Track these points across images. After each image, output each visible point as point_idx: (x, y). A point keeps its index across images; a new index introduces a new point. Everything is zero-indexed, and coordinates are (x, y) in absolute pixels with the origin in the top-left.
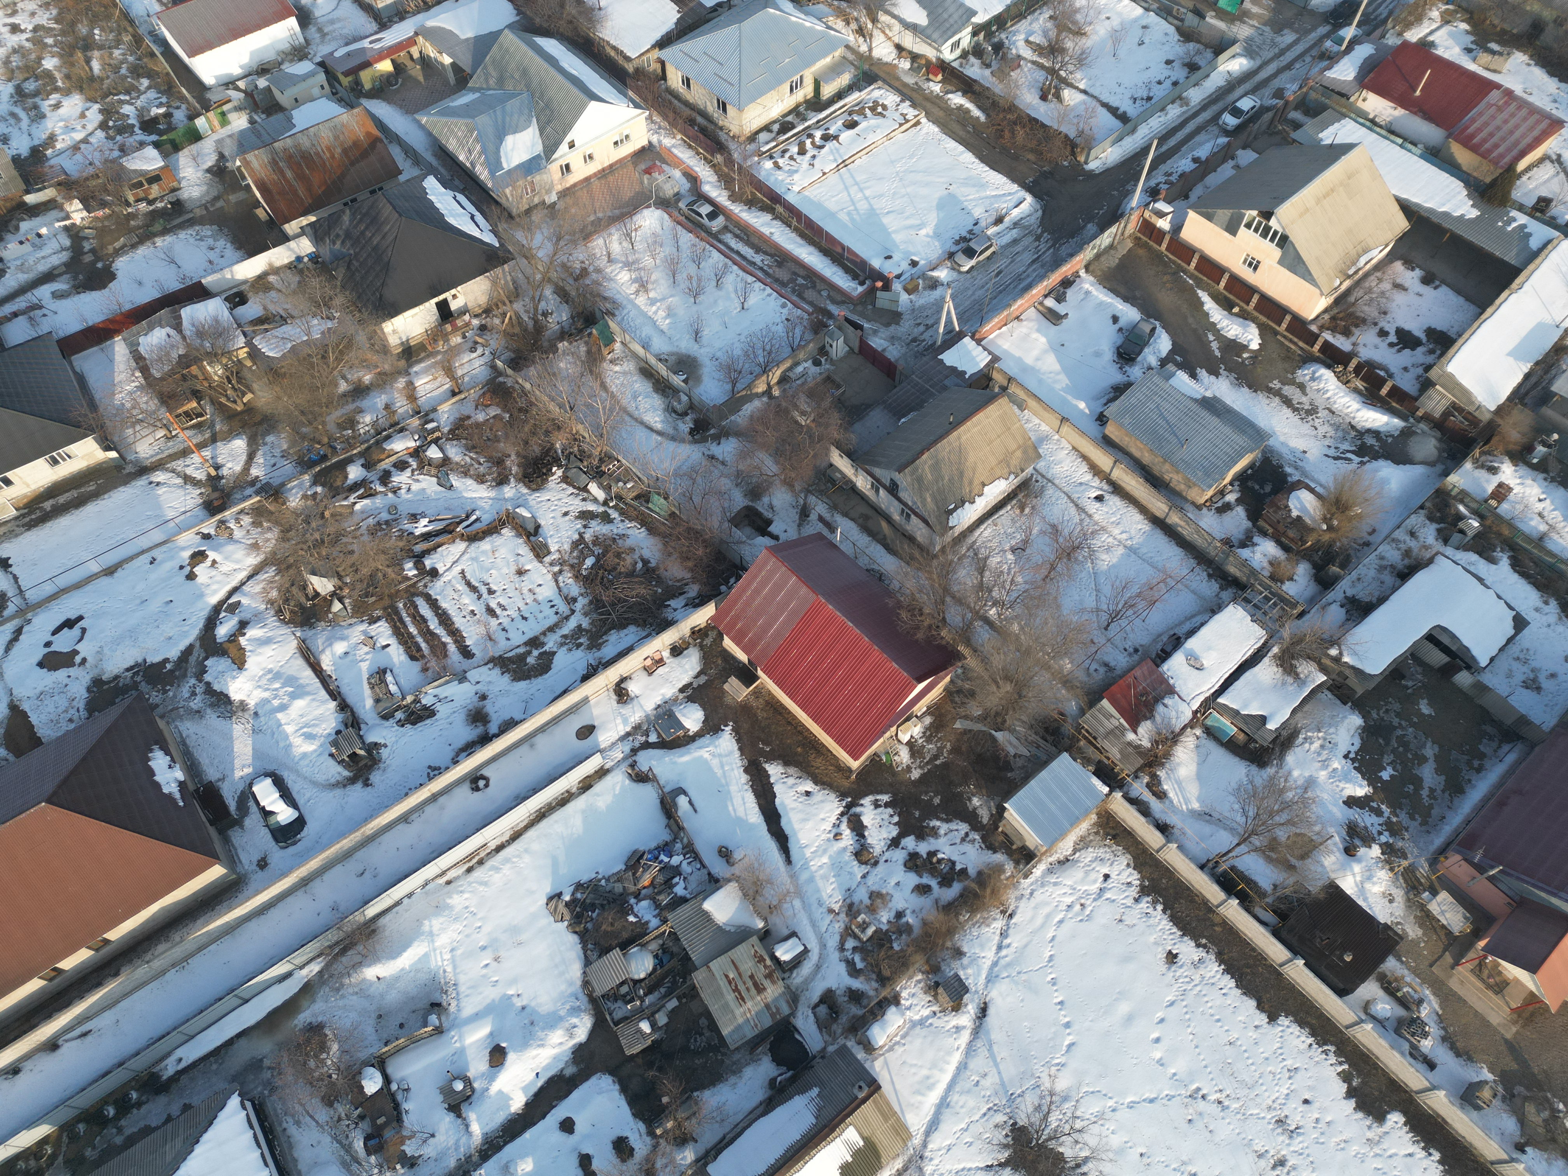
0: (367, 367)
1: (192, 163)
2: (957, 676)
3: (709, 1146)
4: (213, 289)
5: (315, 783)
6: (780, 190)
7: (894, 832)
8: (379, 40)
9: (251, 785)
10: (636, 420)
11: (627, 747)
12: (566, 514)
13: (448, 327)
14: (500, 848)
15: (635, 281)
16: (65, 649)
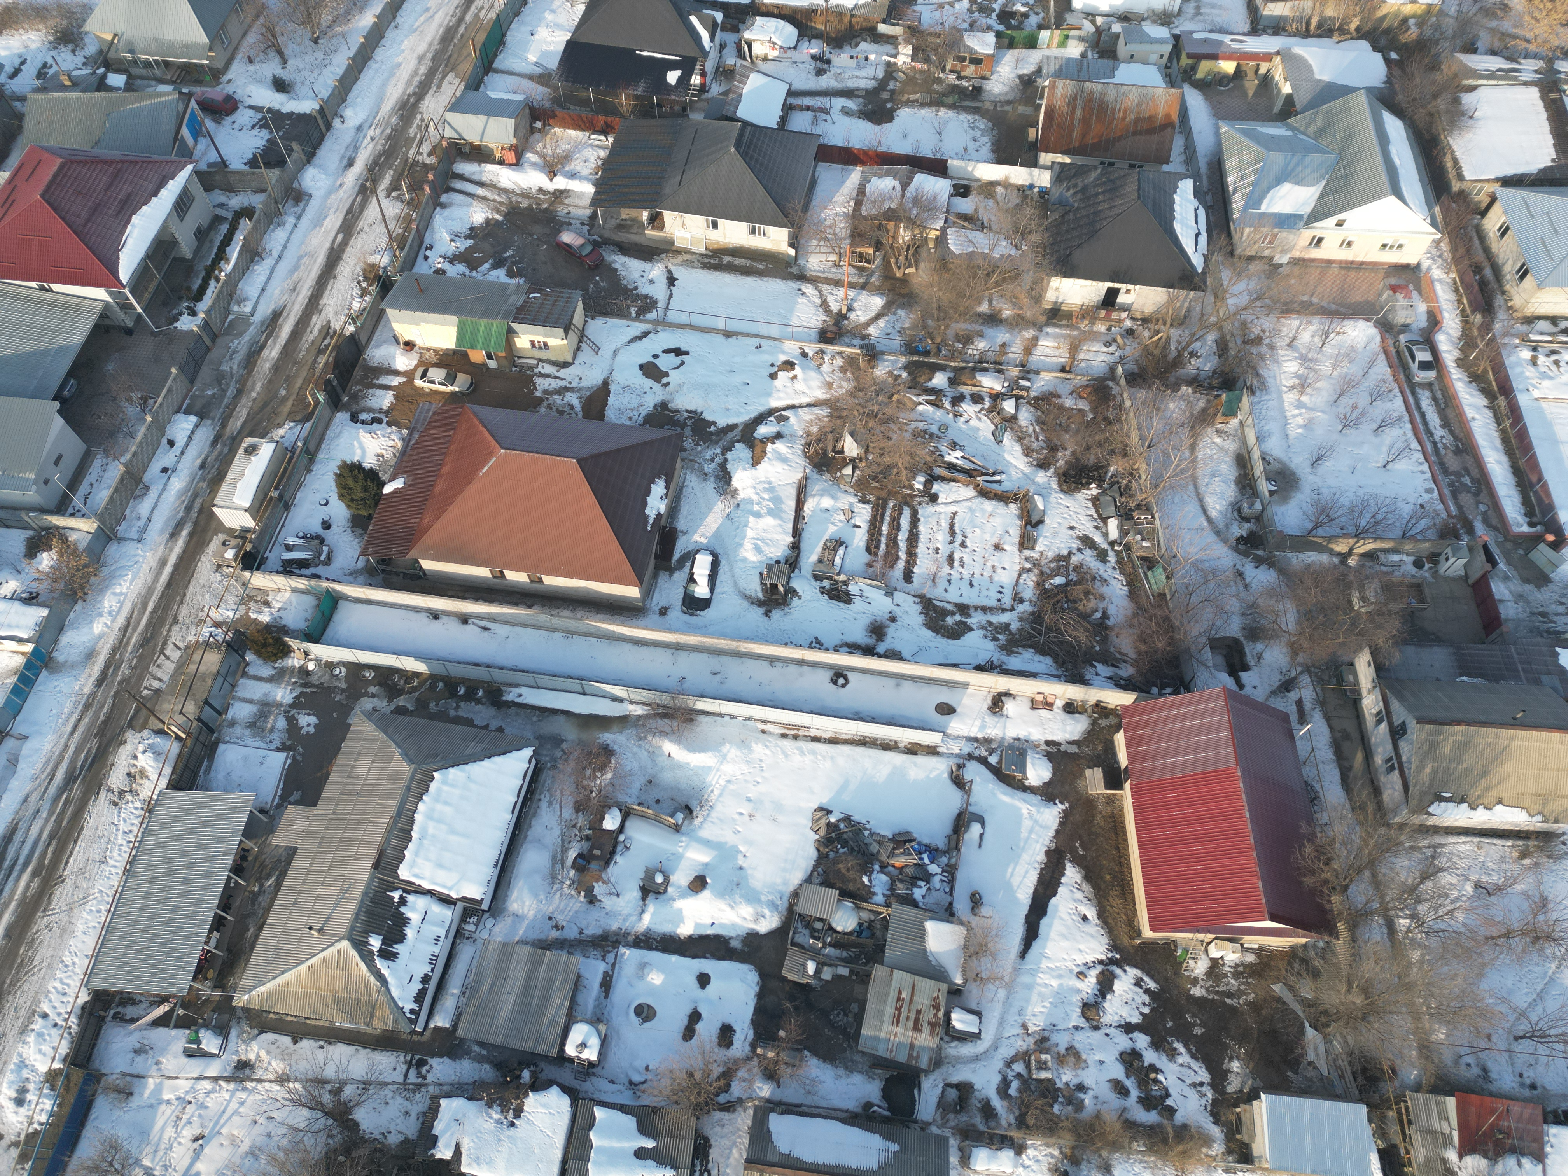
0: (1014, 304)
1: (1013, 64)
2: (1315, 947)
3: (785, 1100)
4: (951, 172)
5: (736, 584)
6: (1517, 385)
7: (1136, 1019)
8: (1241, 41)
9: (697, 552)
10: (1198, 494)
11: (967, 748)
12: (1072, 528)
13: (1103, 313)
14: (816, 739)
15: (1298, 376)
16: (663, 368)
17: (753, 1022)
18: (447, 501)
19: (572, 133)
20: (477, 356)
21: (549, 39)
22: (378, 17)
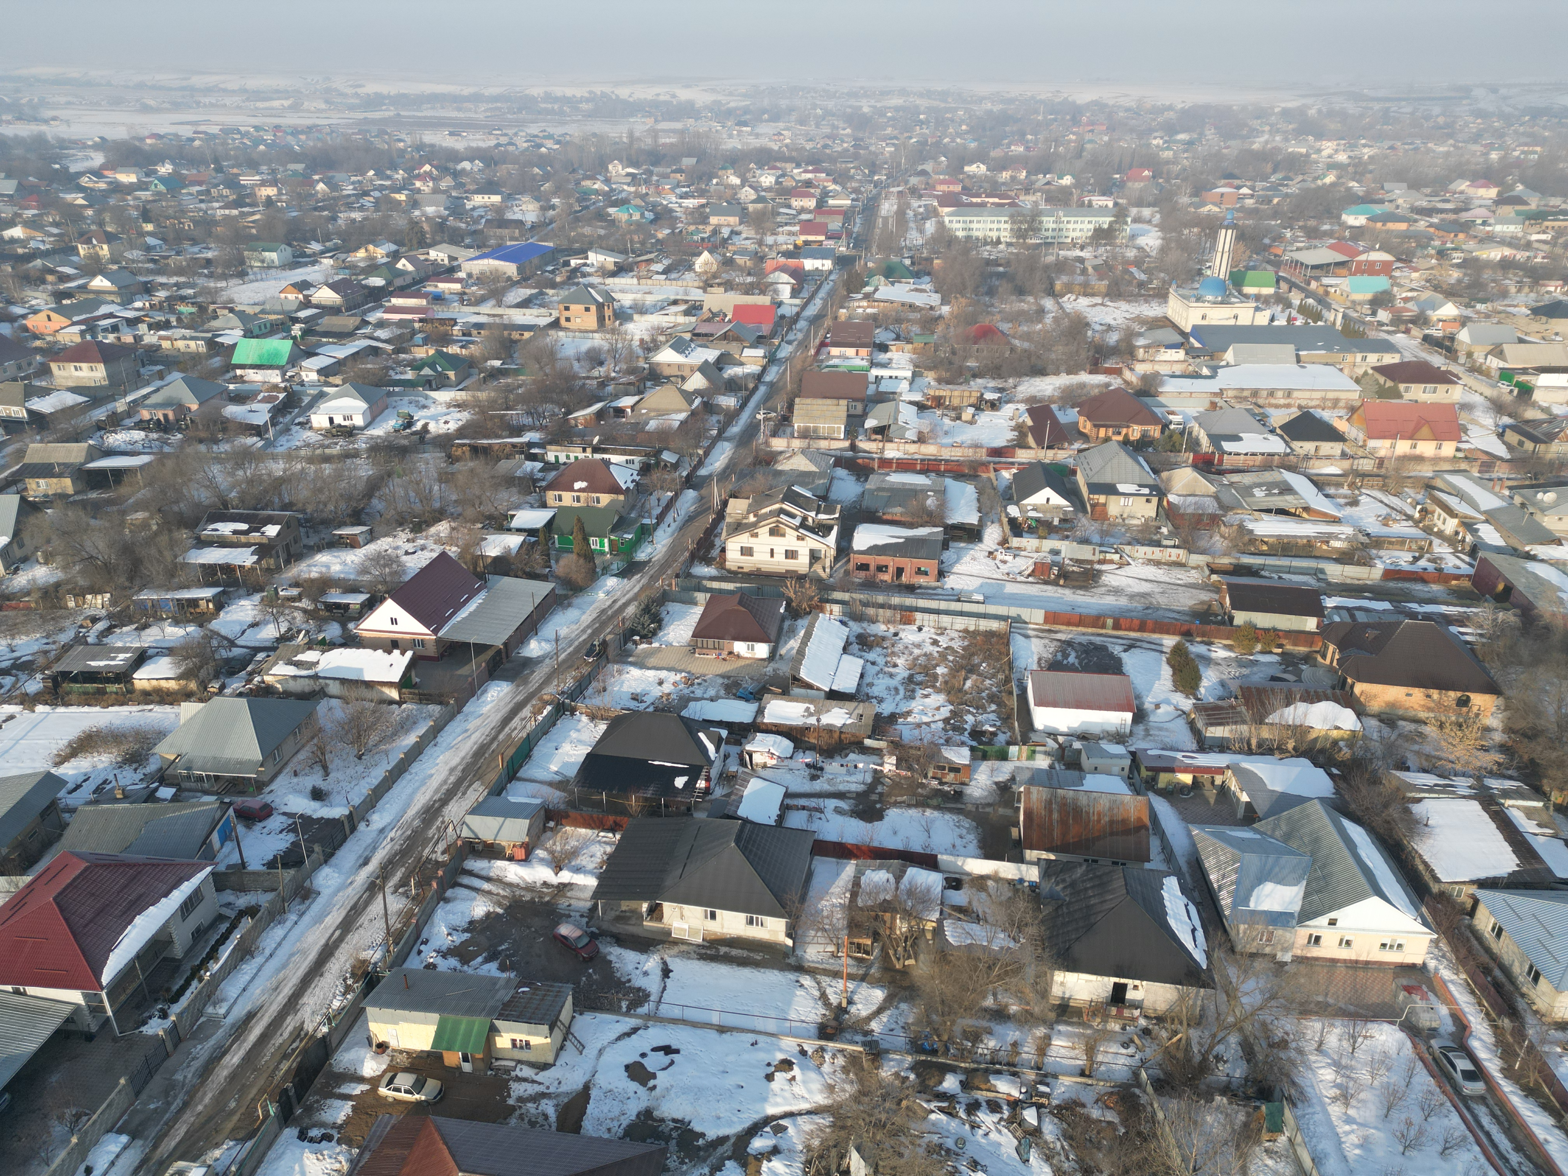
0: (1020, 999)
1: (988, 773)
4: (942, 866)
8: (1193, 758)
13: (1114, 1011)
15: (1337, 1086)
16: (650, 1069)
19: (583, 831)
20: (452, 1058)
21: (571, 753)
22: (421, 737)
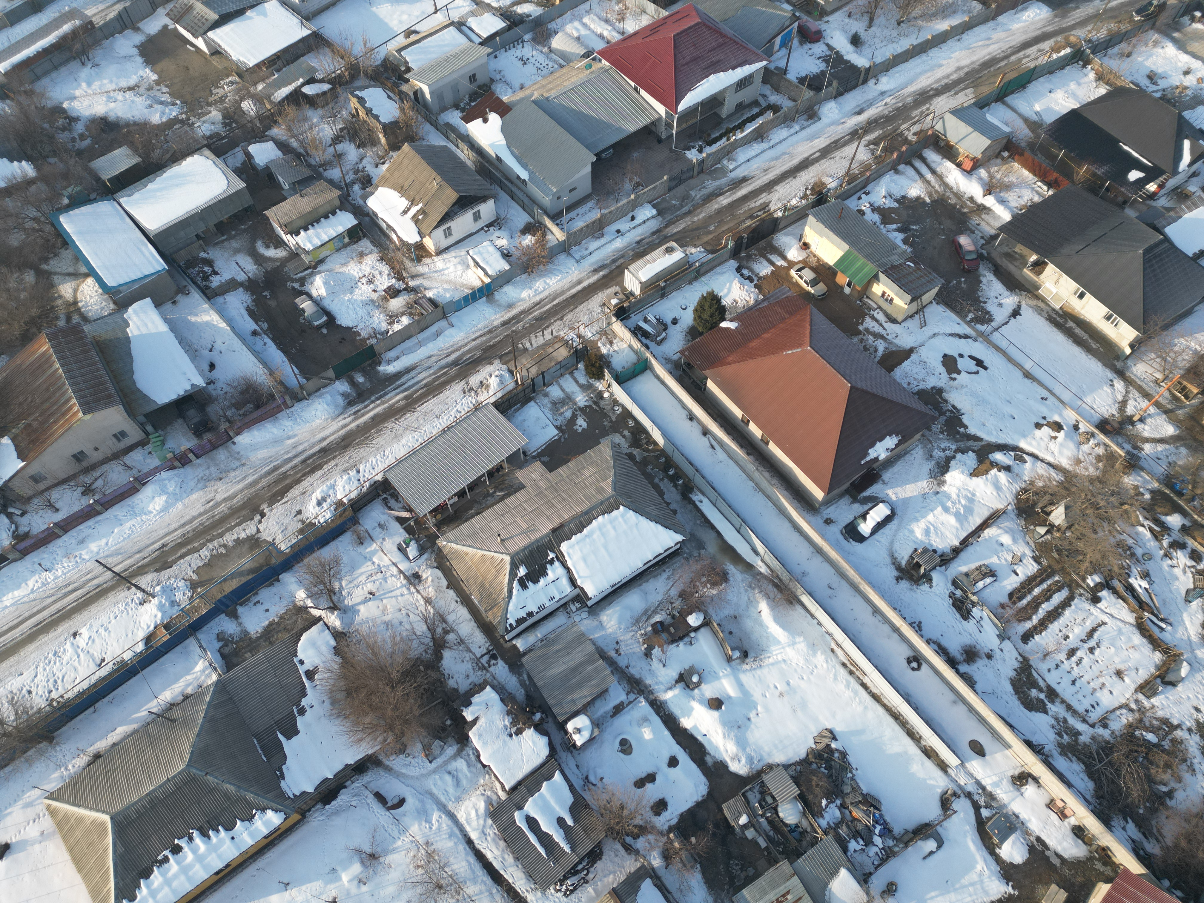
3: (663, 879)
5: (892, 543)
9: (883, 501)
11: (971, 788)
14: (864, 686)
16: (960, 367)
17: (682, 815)
18: (751, 355)
19: (1026, 173)
20: (842, 279)
21: (1061, 101)
22: (952, 27)
